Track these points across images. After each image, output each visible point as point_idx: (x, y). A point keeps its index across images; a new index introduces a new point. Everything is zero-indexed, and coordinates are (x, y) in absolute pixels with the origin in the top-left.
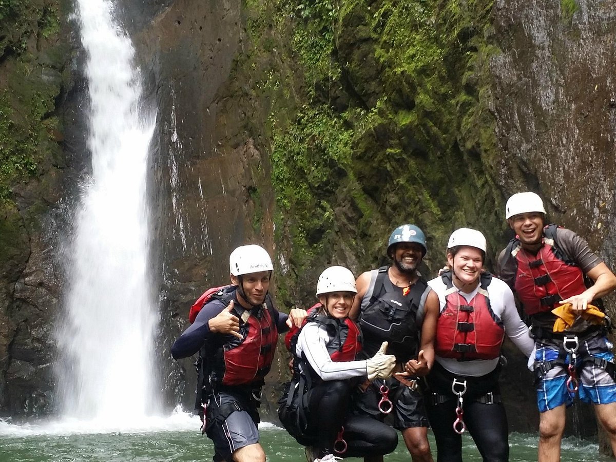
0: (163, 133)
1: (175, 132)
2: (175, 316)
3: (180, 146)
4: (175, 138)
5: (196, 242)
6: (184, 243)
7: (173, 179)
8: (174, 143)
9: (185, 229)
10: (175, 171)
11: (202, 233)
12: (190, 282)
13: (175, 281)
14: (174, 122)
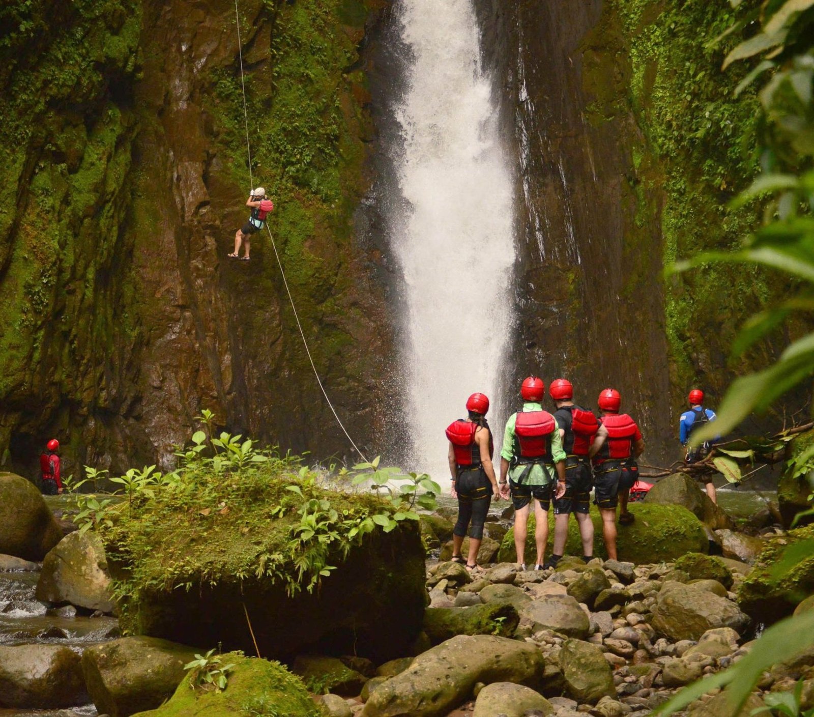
0: (506, 86)
1: (524, 87)
2: (531, 346)
3: (532, 107)
4: (524, 95)
5: (558, 247)
6: (541, 247)
7: (524, 156)
8: (523, 102)
9: (542, 228)
10: (525, 143)
11: (566, 235)
12: (551, 300)
13: (530, 299)
14: (521, 72)
